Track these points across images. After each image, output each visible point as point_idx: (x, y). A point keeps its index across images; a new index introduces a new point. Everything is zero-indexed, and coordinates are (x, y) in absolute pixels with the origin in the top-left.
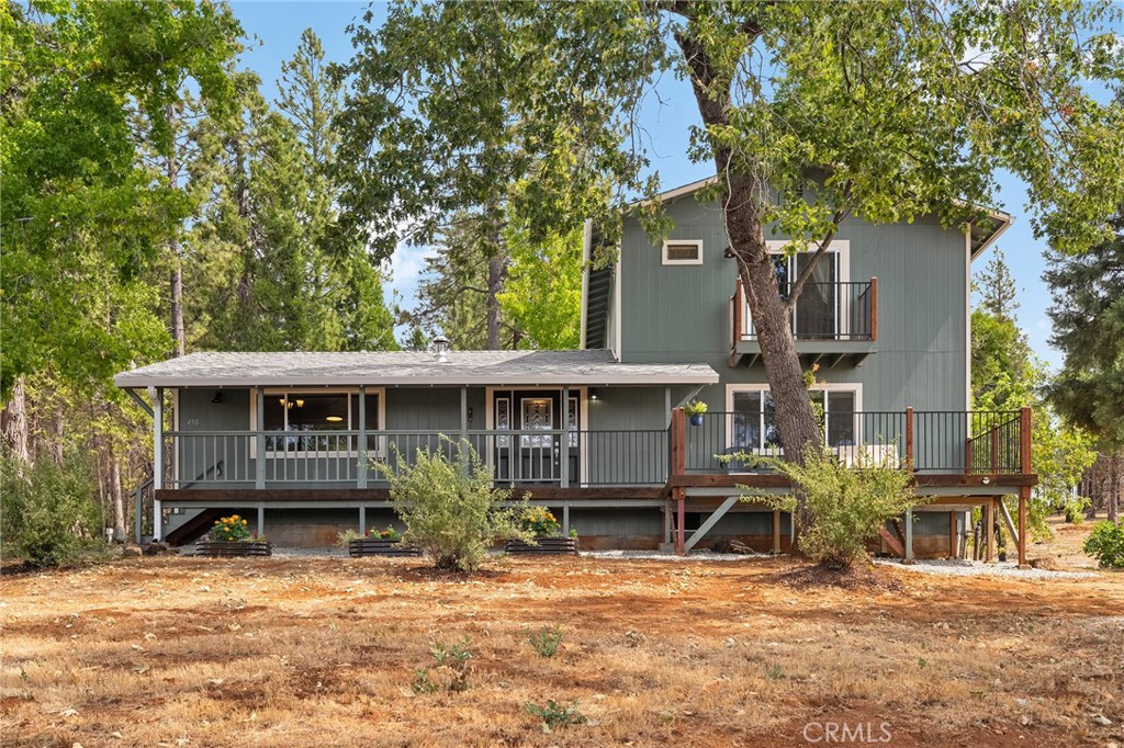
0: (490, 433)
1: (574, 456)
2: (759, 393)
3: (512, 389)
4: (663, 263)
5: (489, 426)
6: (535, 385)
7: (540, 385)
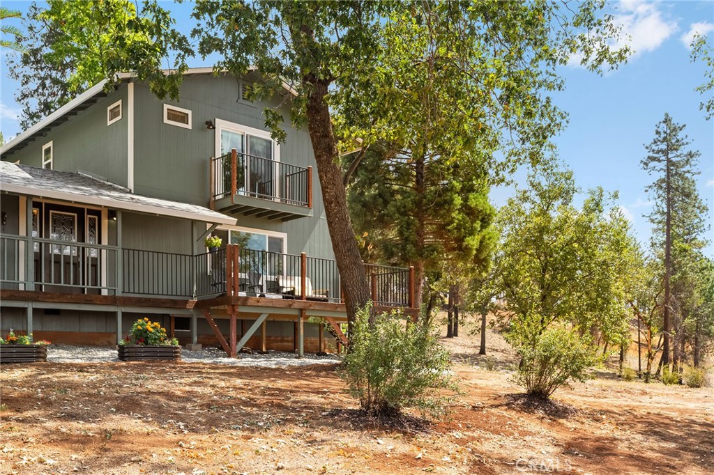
0: (22, 238)
1: (95, 264)
2: (227, 231)
3: (44, 201)
4: (164, 122)
5: (22, 232)
6: (71, 202)
7: (75, 202)
